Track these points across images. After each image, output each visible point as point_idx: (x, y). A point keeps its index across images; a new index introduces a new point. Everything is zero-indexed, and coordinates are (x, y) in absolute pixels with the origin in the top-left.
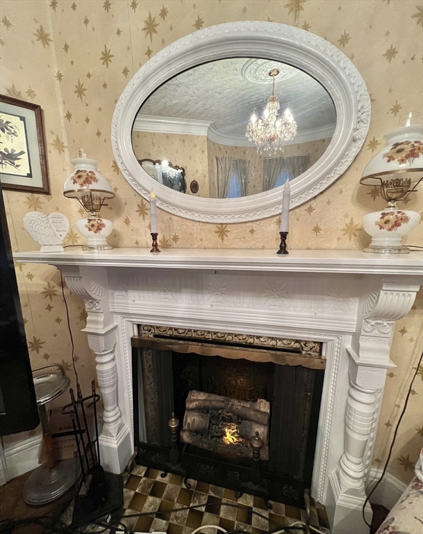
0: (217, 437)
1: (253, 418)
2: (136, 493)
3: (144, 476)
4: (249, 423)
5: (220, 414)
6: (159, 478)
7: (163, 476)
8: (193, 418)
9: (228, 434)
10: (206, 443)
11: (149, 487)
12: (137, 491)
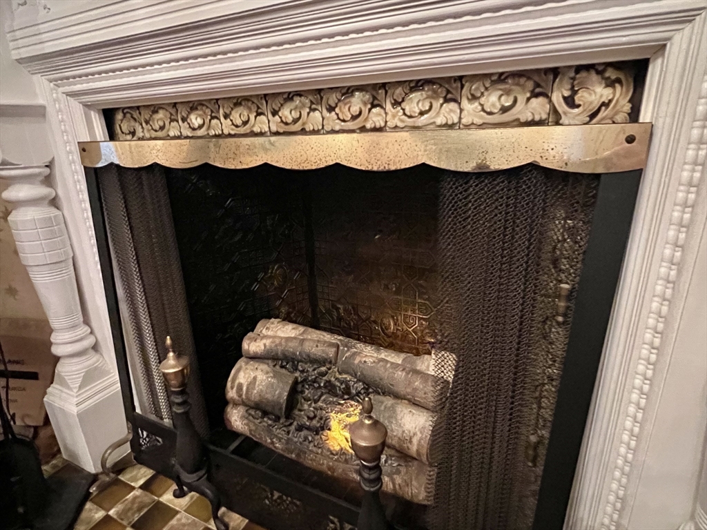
0: (308, 428)
1: (401, 389)
2: (107, 518)
3: (141, 487)
4: (389, 401)
5: (323, 374)
6: (167, 498)
7: (179, 494)
8: (253, 375)
9: (334, 424)
10: (280, 440)
11: (139, 510)
12: (111, 513)
